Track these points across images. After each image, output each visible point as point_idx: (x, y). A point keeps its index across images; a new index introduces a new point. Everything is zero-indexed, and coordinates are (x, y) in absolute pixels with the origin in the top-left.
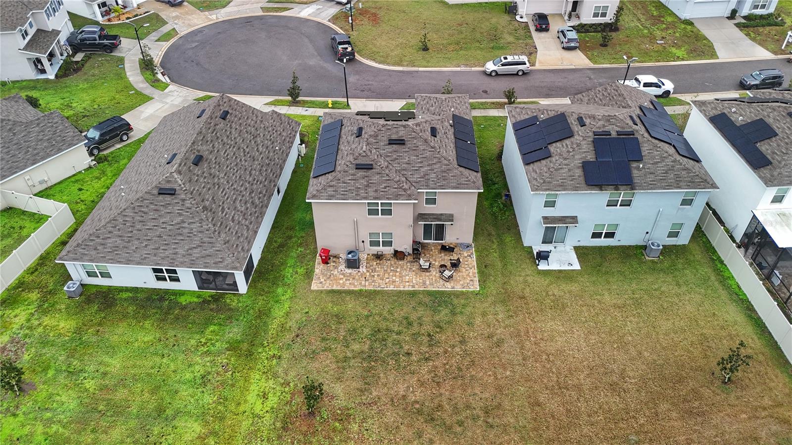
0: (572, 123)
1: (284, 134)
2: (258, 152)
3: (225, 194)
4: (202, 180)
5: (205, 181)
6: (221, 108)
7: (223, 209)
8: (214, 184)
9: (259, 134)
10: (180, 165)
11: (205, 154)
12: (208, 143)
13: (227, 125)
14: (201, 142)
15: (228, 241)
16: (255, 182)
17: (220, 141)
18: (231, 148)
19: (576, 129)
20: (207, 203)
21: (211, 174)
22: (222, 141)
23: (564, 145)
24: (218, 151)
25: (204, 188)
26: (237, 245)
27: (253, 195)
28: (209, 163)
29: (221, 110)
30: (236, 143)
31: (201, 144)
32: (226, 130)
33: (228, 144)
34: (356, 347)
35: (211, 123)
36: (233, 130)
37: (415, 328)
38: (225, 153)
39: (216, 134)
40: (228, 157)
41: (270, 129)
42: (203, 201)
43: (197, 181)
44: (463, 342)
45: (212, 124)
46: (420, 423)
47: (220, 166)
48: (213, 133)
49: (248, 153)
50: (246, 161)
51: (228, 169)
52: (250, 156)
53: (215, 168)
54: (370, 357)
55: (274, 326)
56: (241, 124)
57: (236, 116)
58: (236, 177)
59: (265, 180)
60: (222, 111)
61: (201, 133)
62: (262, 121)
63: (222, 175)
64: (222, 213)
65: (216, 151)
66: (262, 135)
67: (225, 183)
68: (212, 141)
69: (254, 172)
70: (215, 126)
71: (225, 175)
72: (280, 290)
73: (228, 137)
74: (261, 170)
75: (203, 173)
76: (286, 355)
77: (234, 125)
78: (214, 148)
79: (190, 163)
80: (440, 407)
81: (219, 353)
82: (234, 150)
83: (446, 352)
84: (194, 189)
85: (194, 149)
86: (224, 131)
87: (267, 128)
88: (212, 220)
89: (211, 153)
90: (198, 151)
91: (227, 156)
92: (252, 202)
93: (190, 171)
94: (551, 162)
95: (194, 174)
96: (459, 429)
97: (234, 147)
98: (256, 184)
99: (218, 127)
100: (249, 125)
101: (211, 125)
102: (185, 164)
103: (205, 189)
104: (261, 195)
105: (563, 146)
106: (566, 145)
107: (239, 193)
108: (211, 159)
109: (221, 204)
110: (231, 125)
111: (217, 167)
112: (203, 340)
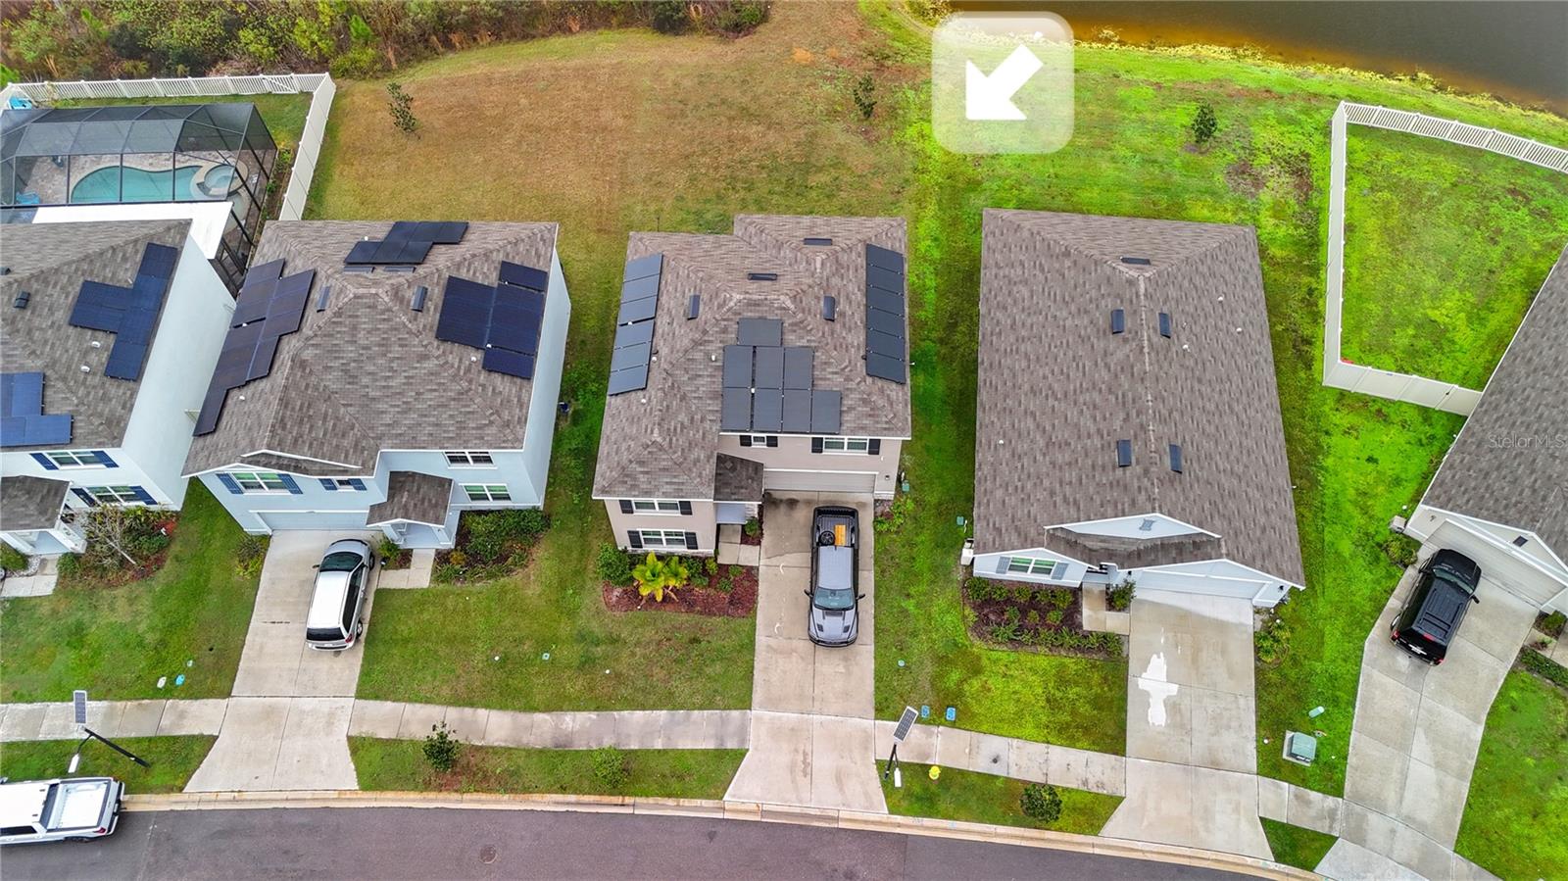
0: (435, 309)
1: (999, 493)
2: (1032, 413)
3: (1049, 294)
4: (1094, 293)
5: (1088, 296)
6: (1139, 469)
7: (1042, 270)
8: (1073, 300)
9: (1044, 455)
10: (1138, 296)
11: (1113, 342)
12: (1119, 368)
13: (1108, 435)
14: (1132, 359)
15: (1016, 231)
16: (1014, 348)
17: (1103, 387)
18: (1078, 385)
19: (436, 291)
20: (1068, 263)
21: (1086, 312)
22: (1100, 390)
23: (471, 272)
24: (1096, 364)
25: (1084, 283)
26: (1002, 234)
27: (1009, 322)
28: (1098, 331)
29: (1138, 463)
30: (1075, 404)
31: (1128, 356)
32: (1105, 419)
33: (1088, 389)
34: (823, 178)
35: (1138, 416)
36: (1093, 429)
37: (751, 197)
38: (1084, 367)
39: (1117, 399)
40: (1074, 365)
41: (1029, 486)
42: (1075, 262)
43: (1100, 287)
44: (693, 180)
45: (1135, 415)
46: (753, 107)
47: (1080, 336)
48: (1123, 396)
49: (1047, 396)
50: (1045, 377)
51: (1065, 342)
52: (1041, 393)
53: (1086, 328)
54: (807, 168)
55: (932, 208)
56: (1086, 455)
57: (1104, 468)
58: (1047, 336)
59: (1000, 362)
60: (1133, 460)
61: (1142, 380)
62: (1052, 497)
63: (1069, 323)
64: (1040, 264)
65: (1099, 360)
66: (1040, 458)
67: (1058, 314)
68: (1116, 376)
69: (1024, 364)
70: (1128, 414)
71: (1064, 326)
72: (936, 254)
73: (1095, 407)
74: (1014, 376)
75: (1097, 306)
76: (908, 174)
77: (1097, 442)
78: (1106, 364)
79: (1125, 307)
80: (731, 119)
81: (991, 178)
82: (1072, 388)
83: (716, 169)
84: (1096, 270)
85: (1133, 339)
86: (1108, 415)
87: (1035, 484)
88: (1049, 245)
89: (1105, 352)
90: (1125, 340)
91: (1078, 365)
92: (1005, 308)
93: (1118, 296)
94: (508, 254)
95: (1109, 295)
96: (714, 101)
97: (1075, 391)
98: (1012, 345)
99: (1122, 416)
100: (1070, 464)
101: (1134, 411)
102: (1131, 301)
103: (1081, 281)
104: (997, 330)
105: (475, 273)
106: (468, 271)
107: (1032, 311)
108: (1098, 339)
109: (1049, 275)
110: (1102, 437)
111: (1083, 332)
112: (1015, 192)
